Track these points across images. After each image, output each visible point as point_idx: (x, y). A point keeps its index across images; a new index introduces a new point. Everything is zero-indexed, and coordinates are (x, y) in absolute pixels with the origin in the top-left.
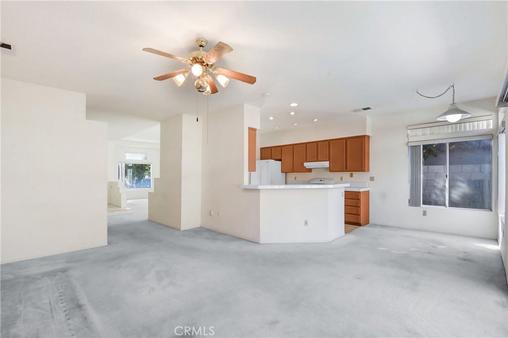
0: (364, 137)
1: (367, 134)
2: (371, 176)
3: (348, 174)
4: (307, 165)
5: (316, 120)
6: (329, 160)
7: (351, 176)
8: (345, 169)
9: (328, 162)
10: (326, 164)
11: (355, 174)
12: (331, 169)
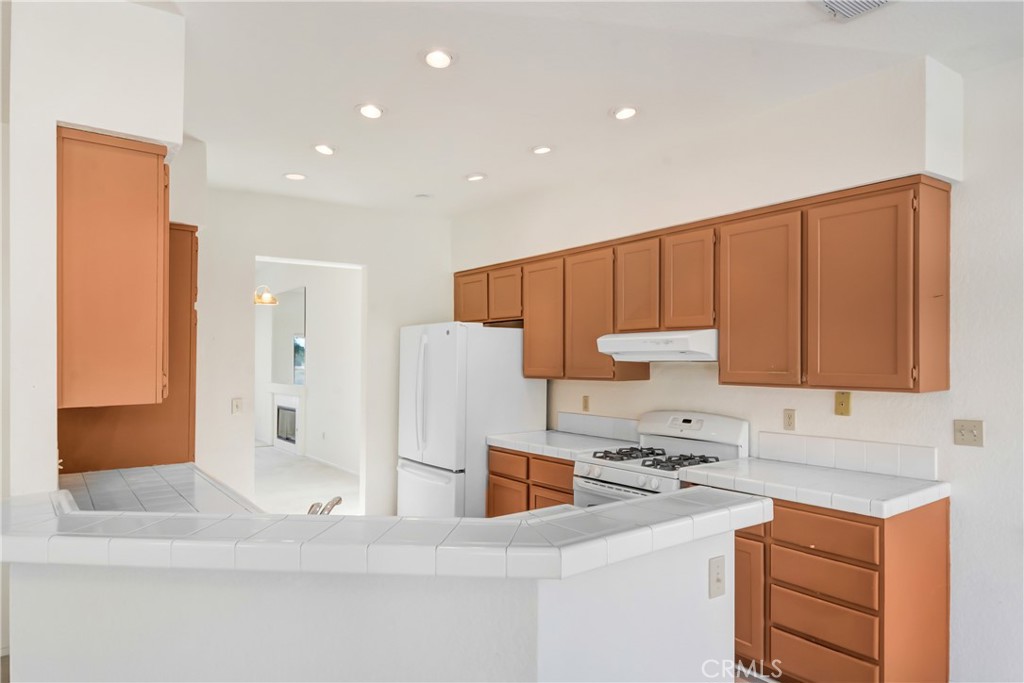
0: (912, 184)
1: (934, 164)
2: (960, 415)
3: (827, 397)
4: (617, 346)
5: (625, 114)
6: (715, 324)
7: (842, 408)
8: (803, 375)
9: (712, 333)
10: (703, 343)
11: (857, 398)
12: (731, 370)
